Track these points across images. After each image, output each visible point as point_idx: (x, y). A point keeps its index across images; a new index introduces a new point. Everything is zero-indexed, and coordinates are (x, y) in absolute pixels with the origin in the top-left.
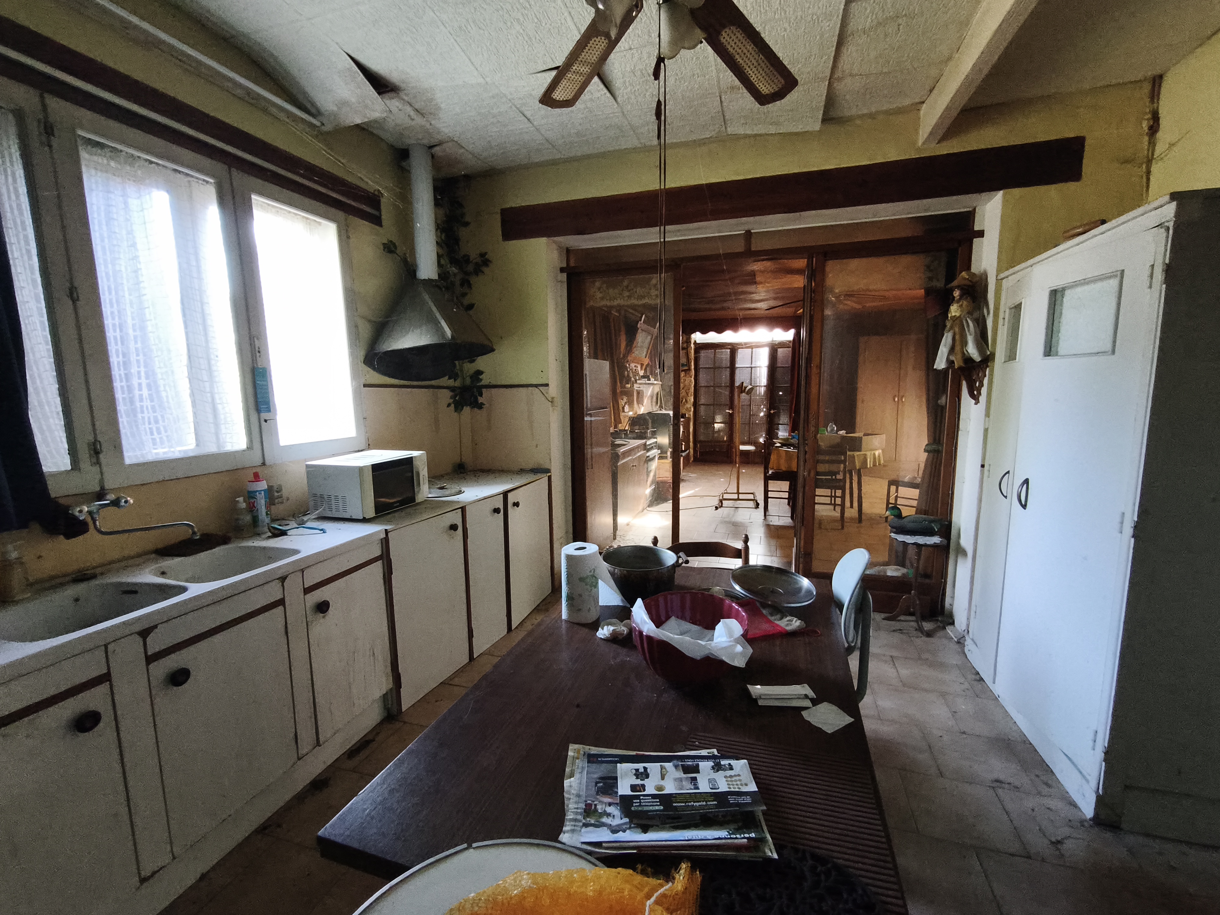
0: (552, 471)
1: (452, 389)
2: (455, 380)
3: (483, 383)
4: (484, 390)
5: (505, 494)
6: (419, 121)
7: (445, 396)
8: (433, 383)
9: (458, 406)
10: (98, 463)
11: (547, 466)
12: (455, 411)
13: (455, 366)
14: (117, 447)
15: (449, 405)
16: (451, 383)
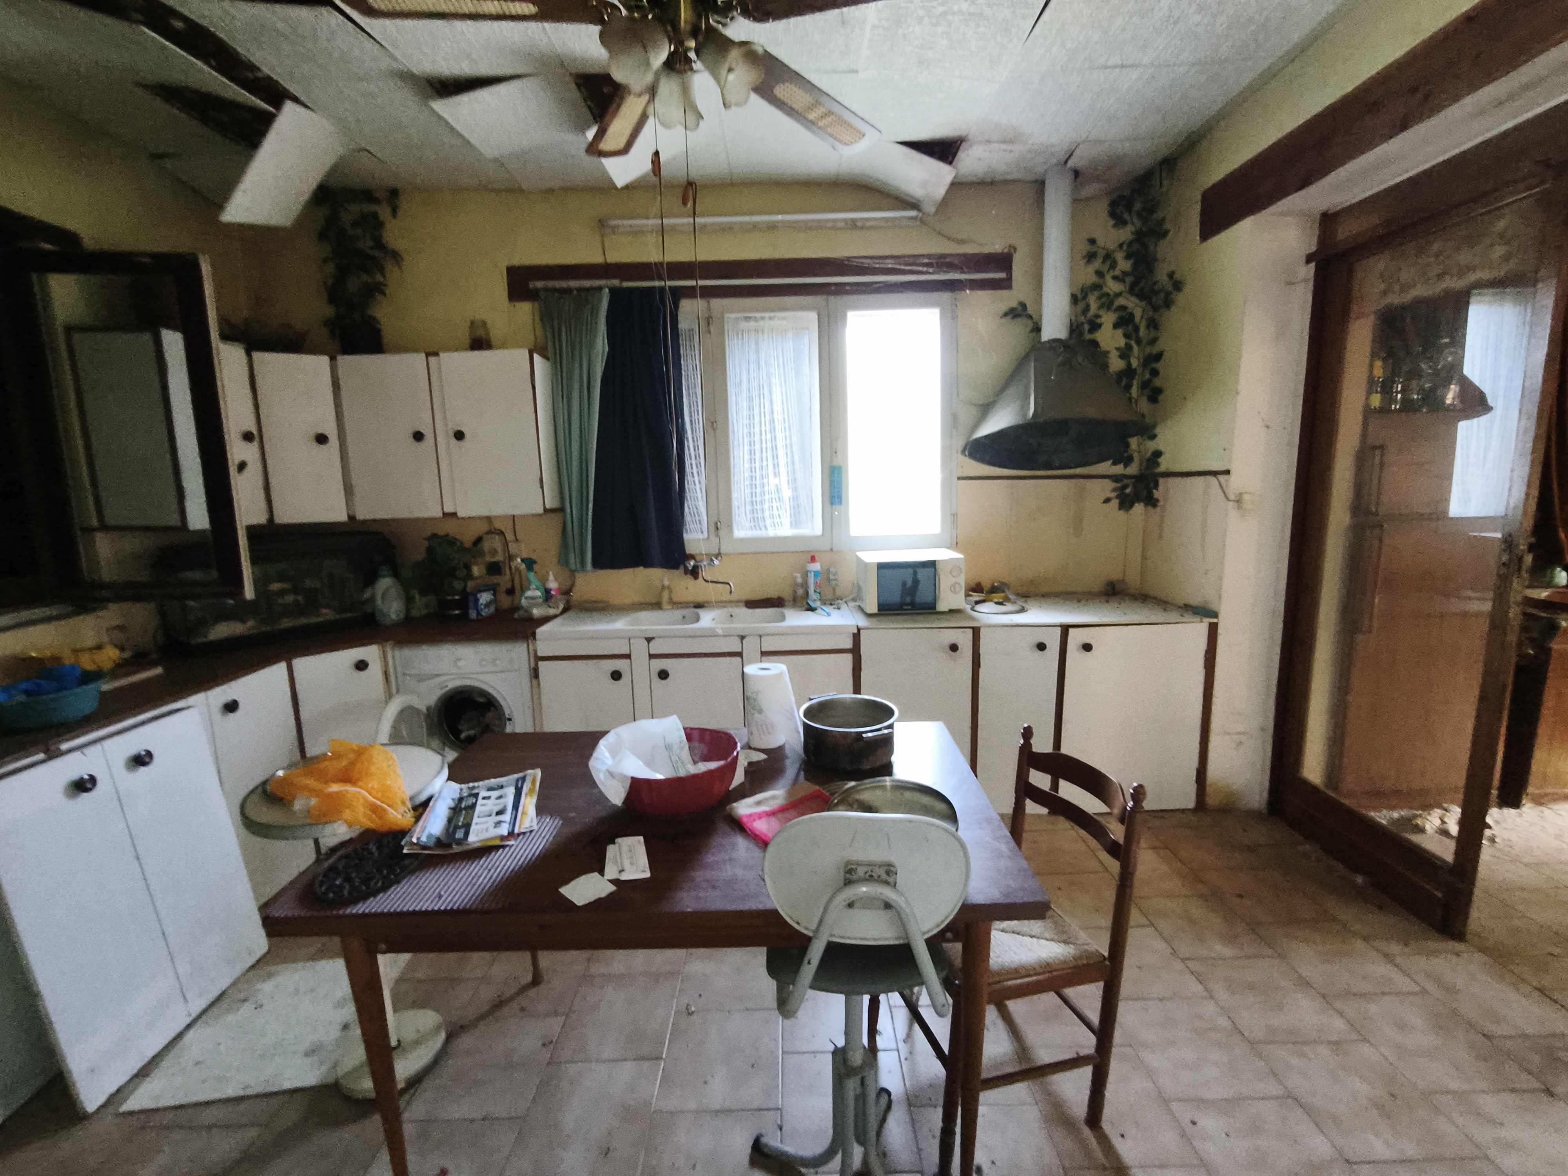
0: (1221, 616)
1: (1115, 478)
2: (1126, 466)
3: (1162, 468)
4: (1161, 481)
5: (1065, 629)
6: (1018, 148)
7: (1106, 488)
8: (1078, 471)
9: (1126, 503)
10: (718, 536)
11: (1214, 607)
12: (1120, 509)
13: (1127, 445)
14: (730, 527)
15: (1107, 500)
16: (1119, 469)
